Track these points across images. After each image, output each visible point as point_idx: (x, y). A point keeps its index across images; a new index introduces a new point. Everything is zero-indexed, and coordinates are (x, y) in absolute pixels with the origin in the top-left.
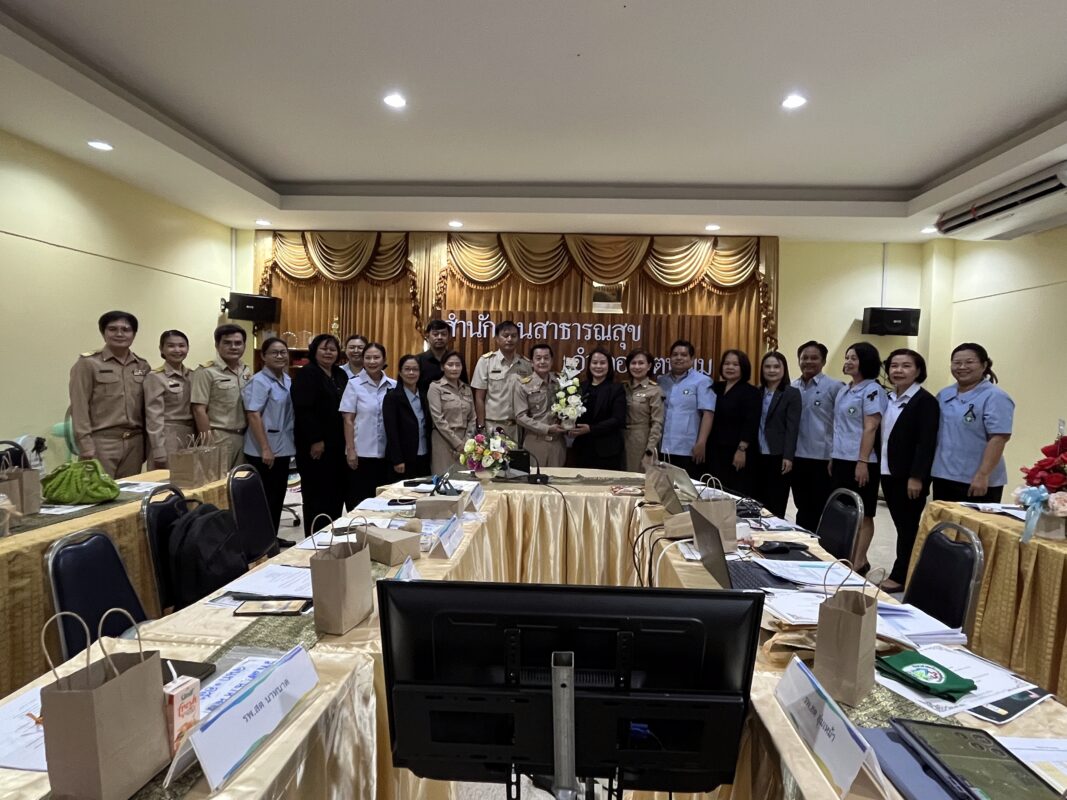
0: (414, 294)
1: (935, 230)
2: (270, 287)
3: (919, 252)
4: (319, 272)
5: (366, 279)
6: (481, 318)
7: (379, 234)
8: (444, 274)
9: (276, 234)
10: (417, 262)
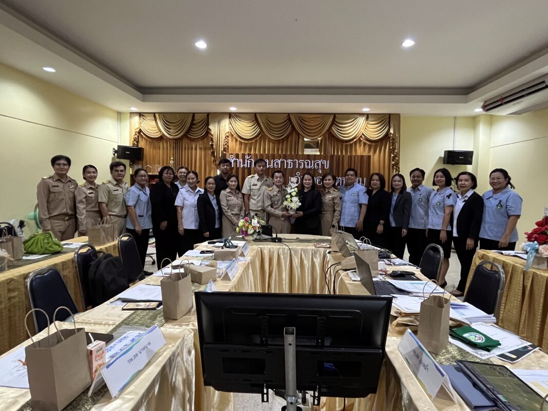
0: (212, 145)
1: (481, 110)
2: (138, 142)
3: (473, 122)
4: (163, 134)
5: (187, 137)
6: (247, 157)
7: (194, 114)
8: (227, 134)
9: (141, 115)
10: (214, 128)
